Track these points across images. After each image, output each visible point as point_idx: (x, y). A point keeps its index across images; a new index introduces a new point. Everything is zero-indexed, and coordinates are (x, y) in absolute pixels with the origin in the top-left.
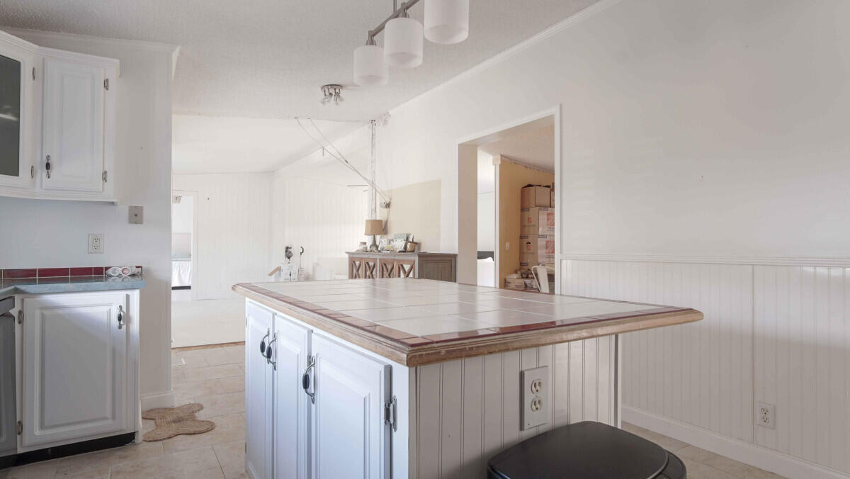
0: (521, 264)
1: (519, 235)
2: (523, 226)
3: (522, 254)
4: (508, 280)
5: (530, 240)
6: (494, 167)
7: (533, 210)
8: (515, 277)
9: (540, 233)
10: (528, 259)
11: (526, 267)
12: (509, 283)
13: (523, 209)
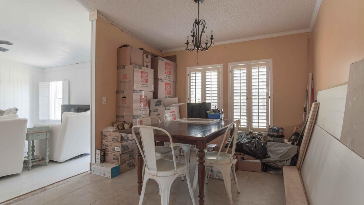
0: (117, 117)
1: (116, 90)
2: (119, 82)
3: (118, 107)
4: (105, 133)
5: (125, 94)
6: (90, 22)
7: (129, 68)
8: (112, 130)
9: (135, 89)
10: (125, 112)
11: (122, 120)
12: (106, 136)
13: (119, 67)
